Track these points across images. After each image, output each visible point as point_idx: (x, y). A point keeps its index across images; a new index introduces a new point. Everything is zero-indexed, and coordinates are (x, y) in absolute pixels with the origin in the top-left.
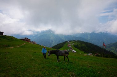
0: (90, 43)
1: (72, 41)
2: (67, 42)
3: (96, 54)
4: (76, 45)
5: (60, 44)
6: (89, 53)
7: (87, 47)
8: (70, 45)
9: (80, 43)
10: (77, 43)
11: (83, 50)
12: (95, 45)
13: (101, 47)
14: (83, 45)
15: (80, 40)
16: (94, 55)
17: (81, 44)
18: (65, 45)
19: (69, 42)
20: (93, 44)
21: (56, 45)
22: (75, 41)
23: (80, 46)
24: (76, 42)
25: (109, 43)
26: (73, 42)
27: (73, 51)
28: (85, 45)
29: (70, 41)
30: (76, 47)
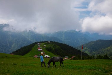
0: (65, 44)
1: (43, 42)
2: (36, 43)
3: (73, 57)
4: (49, 47)
5: (25, 47)
6: (65, 57)
7: (61, 50)
8: (40, 49)
9: (53, 45)
10: (49, 45)
11: (57, 54)
12: (70, 46)
13: (76, 48)
14: (58, 47)
15: (53, 40)
16: (70, 59)
17: (55, 46)
18: (33, 49)
19: (39, 44)
20: (68, 46)
21: (19, 50)
22: (47, 42)
23: (54, 49)
24: (49, 43)
25: (83, 44)
26: (45, 44)
27: (45, 56)
28: (59, 47)
29: (40, 42)
30: (49, 50)
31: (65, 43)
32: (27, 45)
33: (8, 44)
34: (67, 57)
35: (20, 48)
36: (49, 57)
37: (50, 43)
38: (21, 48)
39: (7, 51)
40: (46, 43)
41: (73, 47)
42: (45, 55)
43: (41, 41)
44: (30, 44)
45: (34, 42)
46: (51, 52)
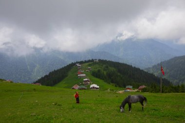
1: (86, 62)
2: (73, 65)
4: (96, 70)
5: (56, 72)
6: (127, 87)
7: (119, 74)
8: (82, 73)
9: (104, 66)
10: (97, 66)
11: (112, 82)
12: (135, 67)
13: (146, 71)
14: (112, 69)
15: (102, 58)
16: (136, 90)
17: (107, 67)
18: (70, 74)
19: (78, 65)
20: (131, 66)
22: (92, 61)
23: (105, 73)
24: (96, 63)
25: (160, 62)
26: (90, 65)
27: (91, 86)
28: (115, 69)
29: (81, 63)
30: (97, 75)
31: (125, 63)
32: (59, 68)
33: (28, 67)
34: (131, 87)
35: (48, 74)
36: (98, 87)
37: (98, 63)
38: (50, 73)
39: (27, 79)
40: (91, 63)
41: (141, 69)
42: (91, 84)
43: (83, 59)
44: (63, 66)
45: (70, 63)
46: (101, 79)
